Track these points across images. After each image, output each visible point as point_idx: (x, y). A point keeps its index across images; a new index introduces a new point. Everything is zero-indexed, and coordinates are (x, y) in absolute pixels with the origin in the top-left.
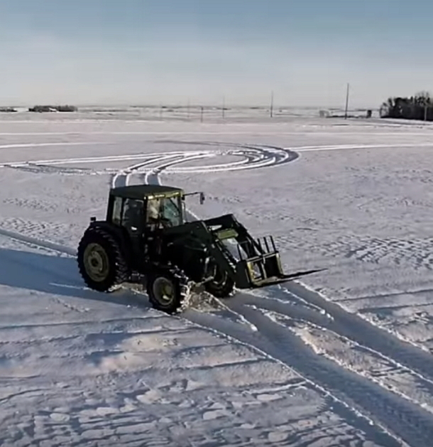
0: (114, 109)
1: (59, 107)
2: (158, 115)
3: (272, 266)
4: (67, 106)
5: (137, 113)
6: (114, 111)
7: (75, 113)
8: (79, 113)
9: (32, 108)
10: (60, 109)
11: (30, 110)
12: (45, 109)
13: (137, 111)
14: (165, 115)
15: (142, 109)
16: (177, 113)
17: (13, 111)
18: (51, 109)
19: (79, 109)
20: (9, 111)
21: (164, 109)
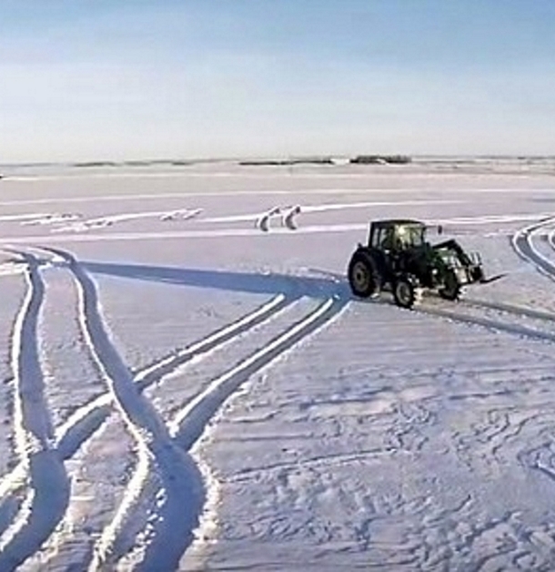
0: (458, 160)
1: (390, 158)
2: (515, 168)
3: (477, 275)
4: (399, 157)
5: (488, 166)
6: (459, 162)
7: (408, 165)
8: (414, 166)
9: (354, 158)
10: (390, 161)
11: (352, 162)
12: (371, 160)
13: (488, 163)
14: (525, 168)
15: (494, 161)
16: (537, 166)
17: (330, 162)
18: (379, 160)
19: (414, 160)
20: (324, 162)
21: (523, 161)
